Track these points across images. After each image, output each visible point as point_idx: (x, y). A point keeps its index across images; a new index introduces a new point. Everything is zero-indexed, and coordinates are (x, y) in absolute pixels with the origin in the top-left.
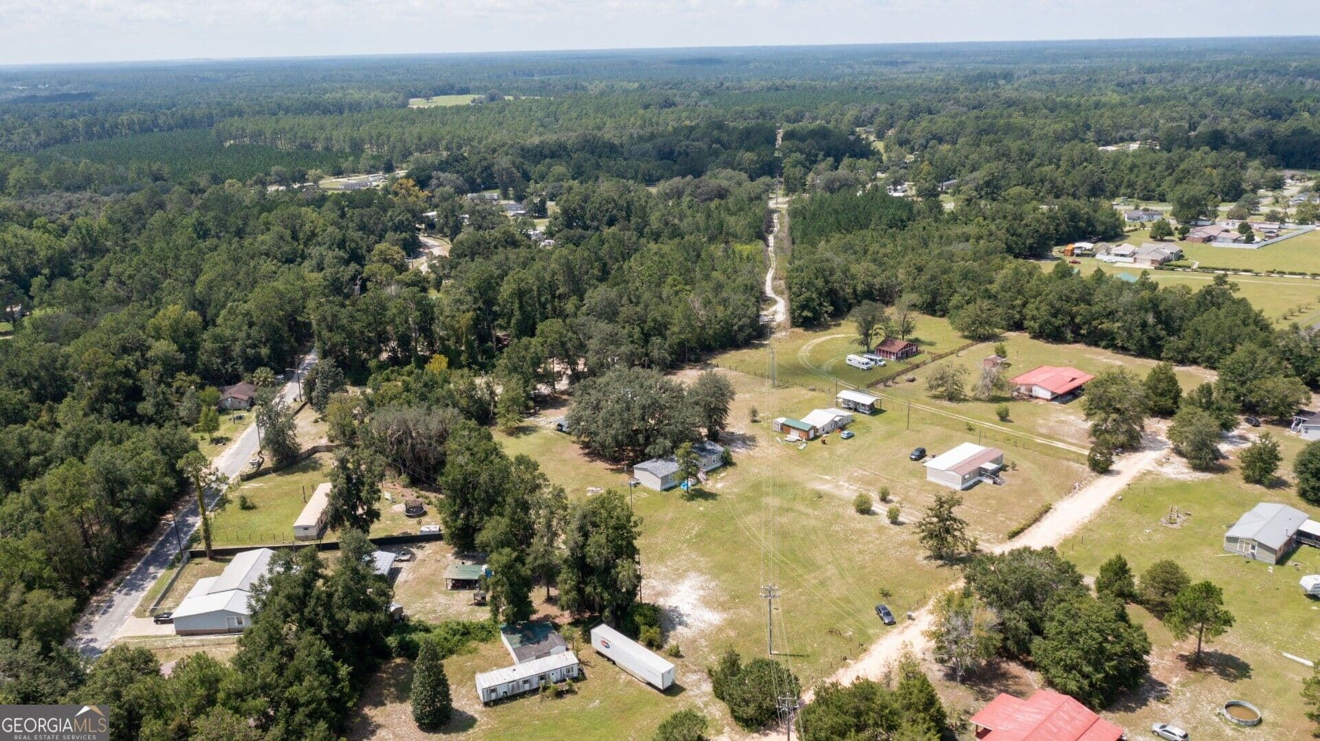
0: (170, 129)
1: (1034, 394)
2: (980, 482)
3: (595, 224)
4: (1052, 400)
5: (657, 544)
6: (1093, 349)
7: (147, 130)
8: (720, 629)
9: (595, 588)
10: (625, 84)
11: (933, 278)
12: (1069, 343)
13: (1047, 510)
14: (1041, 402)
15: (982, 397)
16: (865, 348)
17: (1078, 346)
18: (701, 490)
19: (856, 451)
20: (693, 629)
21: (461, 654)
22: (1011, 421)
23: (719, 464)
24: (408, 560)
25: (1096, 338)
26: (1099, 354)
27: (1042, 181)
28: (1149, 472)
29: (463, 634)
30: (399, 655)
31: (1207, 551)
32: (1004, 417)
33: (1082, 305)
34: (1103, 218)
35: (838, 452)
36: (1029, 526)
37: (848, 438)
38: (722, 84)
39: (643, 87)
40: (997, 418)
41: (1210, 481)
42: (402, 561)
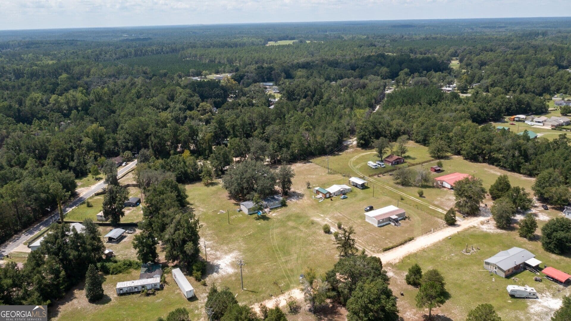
0: (167, 53)
1: (444, 185)
2: (389, 224)
3: (299, 97)
4: (451, 189)
5: (231, 237)
6: (491, 166)
7: (158, 53)
8: (230, 276)
9: (178, 252)
10: (360, 36)
11: (426, 128)
12: (480, 163)
13: (411, 240)
14: (445, 189)
15: (417, 185)
16: (380, 159)
17: (484, 164)
18: (265, 215)
19: (343, 205)
20: (220, 275)
21: (123, 274)
22: (424, 197)
23: (280, 205)
24: (131, 233)
25: (493, 161)
26: (491, 169)
27: (519, 85)
28: (474, 227)
29: (129, 265)
30: (101, 271)
31: (475, 268)
32: (421, 195)
33: (487, 145)
34: (535, 104)
35: (335, 205)
36: (397, 246)
37: (343, 199)
38: (403, 37)
39: (368, 38)
40: (418, 195)
41: (502, 234)
42: (129, 233)
